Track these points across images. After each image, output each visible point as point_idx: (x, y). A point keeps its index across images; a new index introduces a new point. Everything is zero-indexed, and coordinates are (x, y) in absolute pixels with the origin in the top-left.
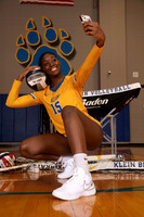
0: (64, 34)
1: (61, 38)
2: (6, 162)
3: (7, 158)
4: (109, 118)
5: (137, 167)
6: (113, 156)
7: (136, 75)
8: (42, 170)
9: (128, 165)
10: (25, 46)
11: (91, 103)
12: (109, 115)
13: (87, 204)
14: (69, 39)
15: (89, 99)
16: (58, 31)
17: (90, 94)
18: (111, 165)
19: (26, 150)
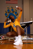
0: (15, 10)
1: (15, 11)
2: (3, 38)
3: (3, 37)
4: (26, 28)
5: (32, 39)
6: (26, 37)
7: (32, 19)
8: (11, 39)
9: (30, 39)
10: (7, 12)
11: (22, 25)
12: (25, 28)
13: (21, 46)
14: (17, 11)
15: (21, 24)
16: (14, 9)
17: (21, 23)
18: (26, 39)
19: (8, 35)
